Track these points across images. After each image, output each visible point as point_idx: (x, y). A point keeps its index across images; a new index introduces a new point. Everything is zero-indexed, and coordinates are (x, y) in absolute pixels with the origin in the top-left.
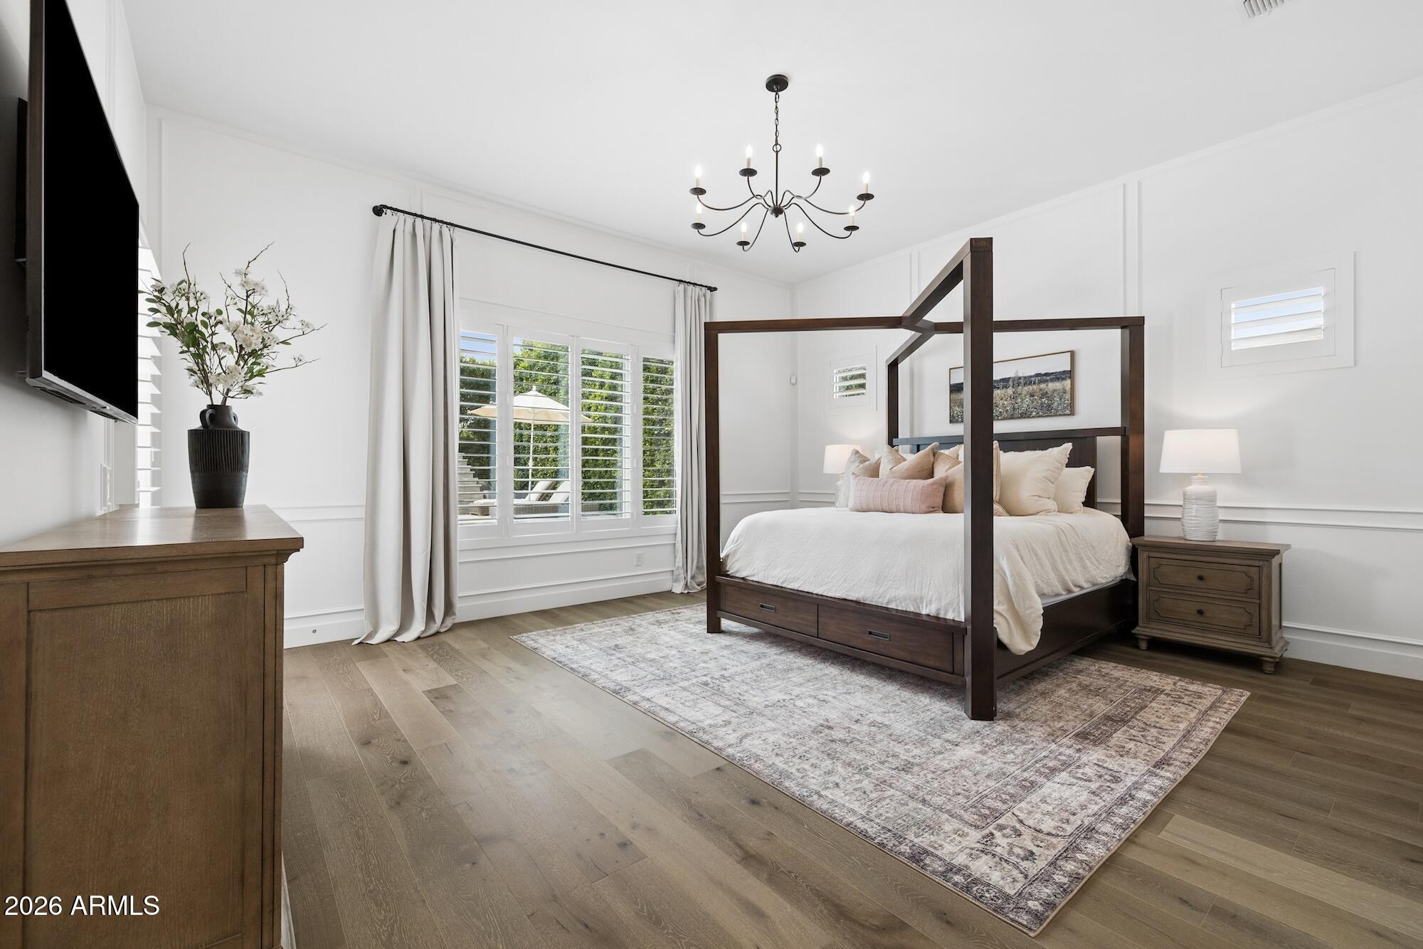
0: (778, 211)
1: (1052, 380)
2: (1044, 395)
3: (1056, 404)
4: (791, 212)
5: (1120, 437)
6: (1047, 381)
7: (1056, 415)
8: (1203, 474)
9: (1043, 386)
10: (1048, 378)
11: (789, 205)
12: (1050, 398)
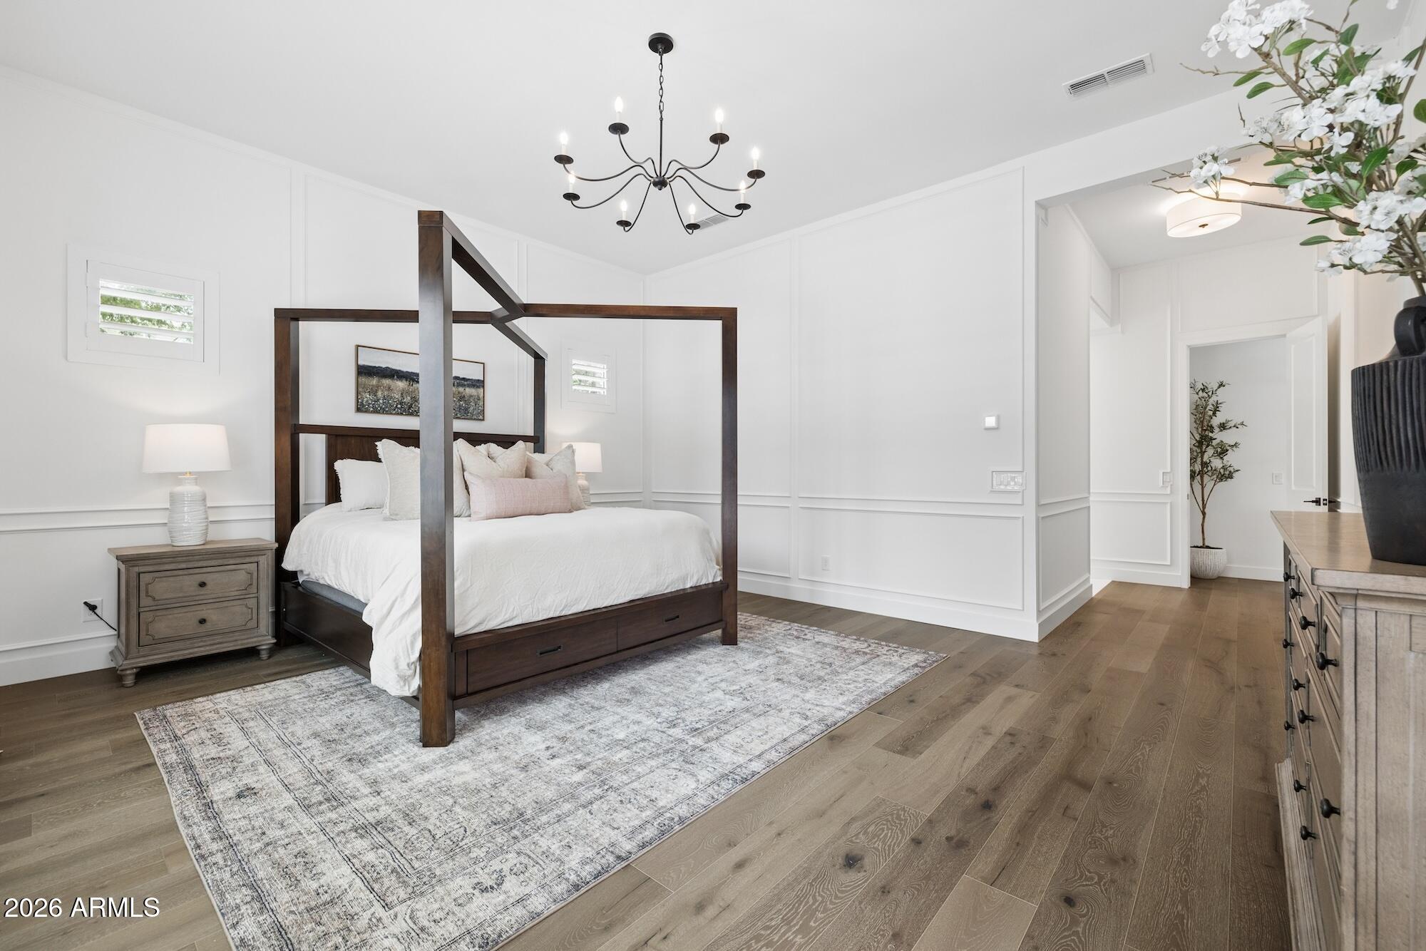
0: (661, 183)
1: (469, 386)
2: (462, 398)
3: (472, 408)
4: (677, 184)
5: (533, 444)
6: (465, 385)
7: (471, 419)
8: (583, 473)
9: (461, 389)
10: (466, 383)
11: (674, 177)
12: (467, 402)
